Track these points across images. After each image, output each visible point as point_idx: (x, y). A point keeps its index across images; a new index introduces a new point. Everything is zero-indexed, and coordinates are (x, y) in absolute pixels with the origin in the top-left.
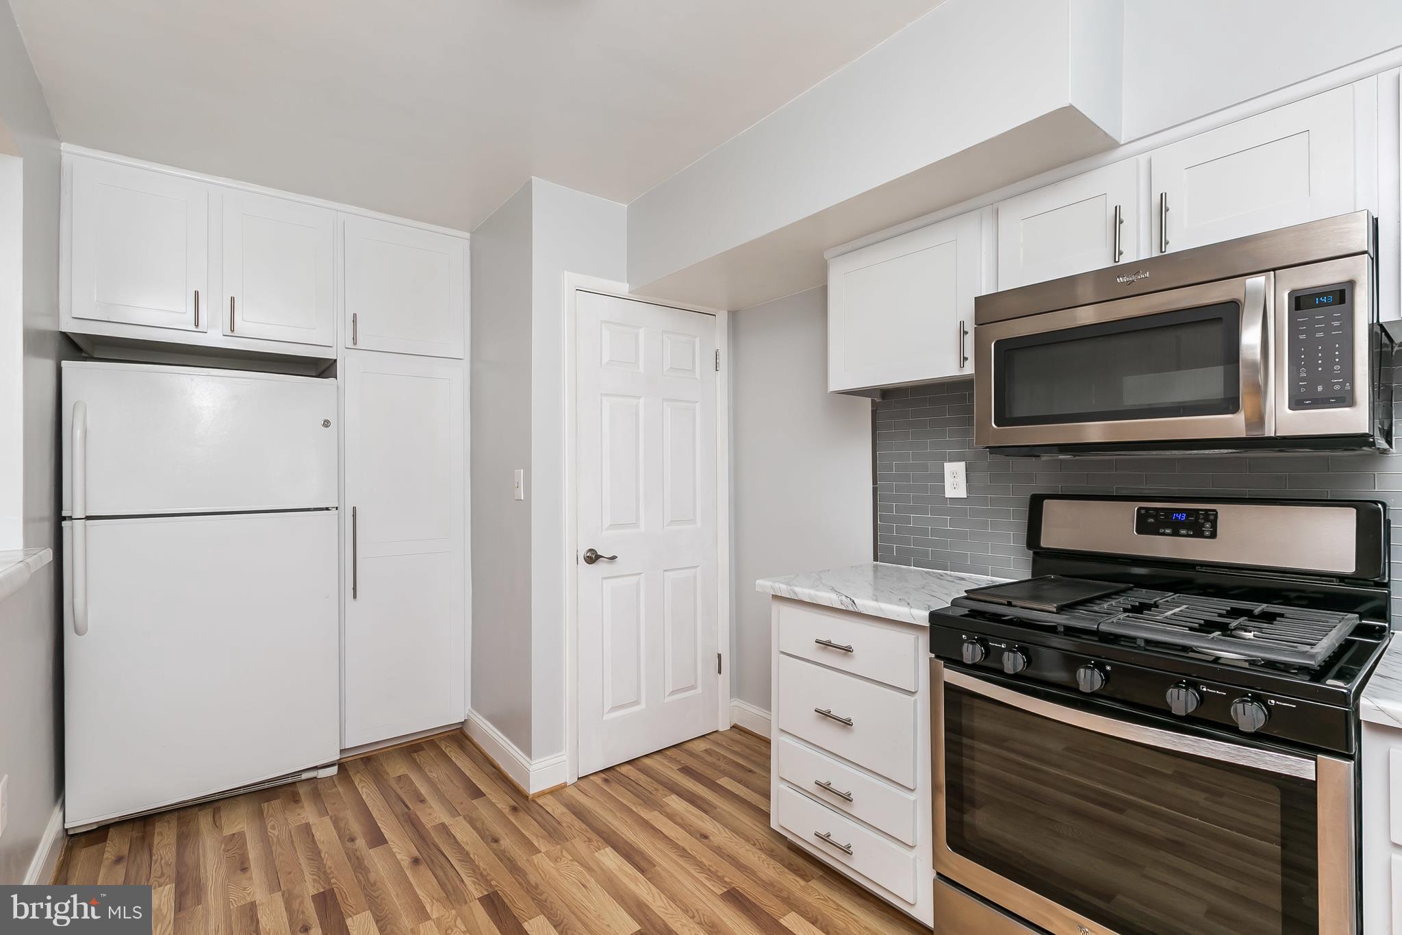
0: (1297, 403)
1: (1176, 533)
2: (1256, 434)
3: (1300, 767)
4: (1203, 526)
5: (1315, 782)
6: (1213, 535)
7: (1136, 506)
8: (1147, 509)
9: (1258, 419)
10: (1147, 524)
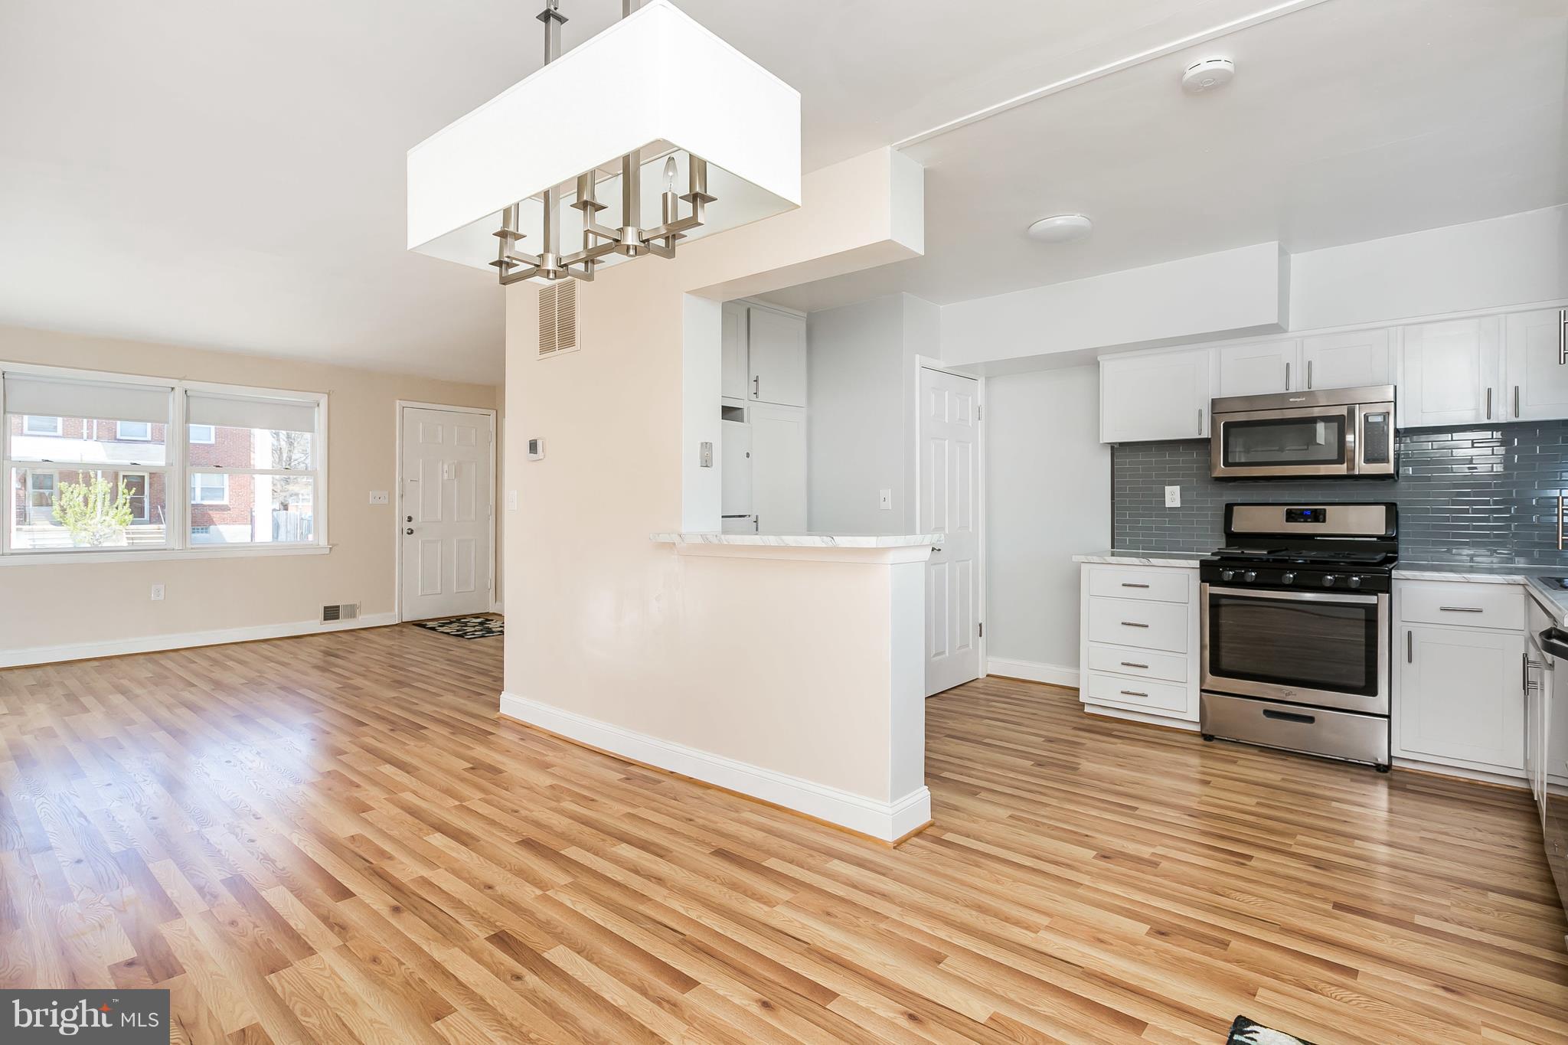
0: (1367, 460)
1: (1306, 521)
2: (1351, 473)
3: (1371, 599)
4: (1318, 516)
5: (1377, 605)
6: (1324, 521)
7: (1286, 508)
8: (1291, 510)
9: (1351, 467)
10: (1291, 517)
